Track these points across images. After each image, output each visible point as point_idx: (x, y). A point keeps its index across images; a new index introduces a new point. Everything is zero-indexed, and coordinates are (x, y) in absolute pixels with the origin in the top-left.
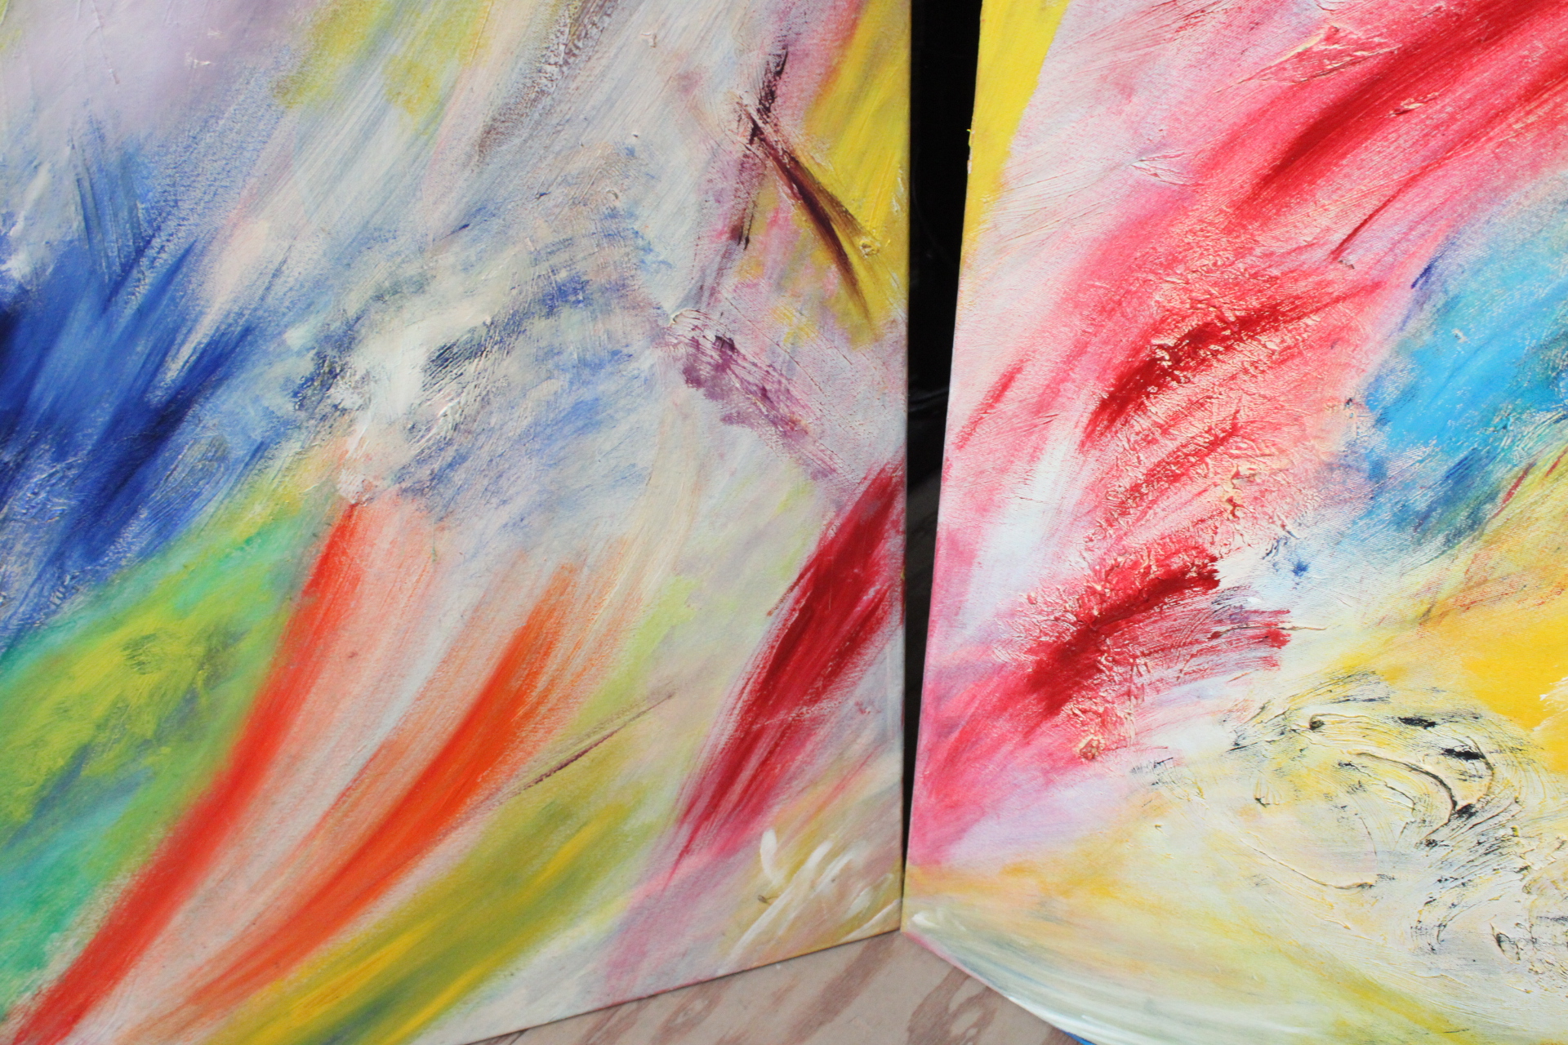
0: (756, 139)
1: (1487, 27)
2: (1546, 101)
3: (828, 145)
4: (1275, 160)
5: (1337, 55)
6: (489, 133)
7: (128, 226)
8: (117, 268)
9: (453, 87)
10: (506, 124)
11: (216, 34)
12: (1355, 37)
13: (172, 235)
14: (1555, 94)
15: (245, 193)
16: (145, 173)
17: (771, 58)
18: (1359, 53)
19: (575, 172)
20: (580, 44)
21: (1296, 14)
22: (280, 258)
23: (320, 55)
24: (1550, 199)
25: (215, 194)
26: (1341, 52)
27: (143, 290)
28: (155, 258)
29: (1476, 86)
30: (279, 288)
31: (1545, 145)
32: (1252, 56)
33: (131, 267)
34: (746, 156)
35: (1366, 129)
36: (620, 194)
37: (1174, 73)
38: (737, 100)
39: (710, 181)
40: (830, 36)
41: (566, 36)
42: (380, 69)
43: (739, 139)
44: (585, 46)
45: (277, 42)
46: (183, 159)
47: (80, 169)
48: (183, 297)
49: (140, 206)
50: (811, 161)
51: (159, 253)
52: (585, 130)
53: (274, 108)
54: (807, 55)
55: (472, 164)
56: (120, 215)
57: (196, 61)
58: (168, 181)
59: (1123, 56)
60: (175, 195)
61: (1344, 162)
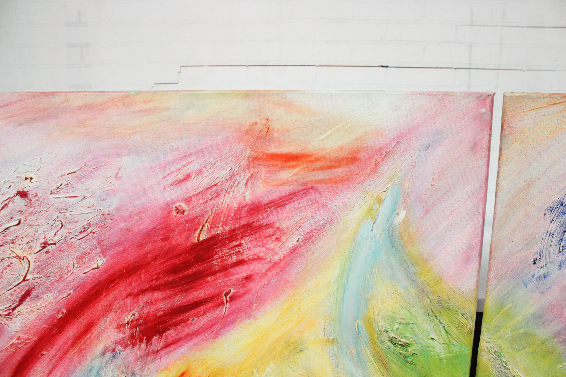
1: (57, 330)
2: (77, 346)
4: (12, 374)
5: (21, 343)
12: (25, 337)
14: (79, 344)
18: (27, 342)
21: (8, 334)
24: (86, 370)
26: (22, 342)
29: (59, 345)
31: (80, 357)
35: (34, 361)
61: (31, 371)
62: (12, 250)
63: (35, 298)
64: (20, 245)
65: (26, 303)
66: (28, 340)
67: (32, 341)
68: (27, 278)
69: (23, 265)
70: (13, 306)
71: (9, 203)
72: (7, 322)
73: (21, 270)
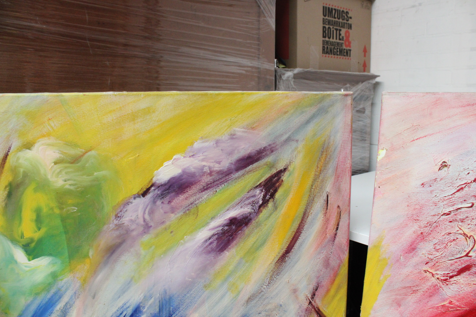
0: (310, 304)
3: (327, 306)
5: (451, 308)
6: (249, 299)
7: (168, 312)
9: (242, 289)
10: (253, 297)
11: (193, 274)
12: (457, 304)
13: (177, 314)
15: (194, 307)
16: (174, 301)
17: (314, 287)
19: (267, 309)
20: (272, 281)
21: (441, 296)
23: (214, 280)
25: (188, 307)
26: (453, 307)
32: (430, 303)
34: (307, 308)
36: (277, 314)
37: (411, 303)
38: (306, 295)
39: (299, 313)
40: (328, 282)
41: (268, 280)
42: (227, 284)
43: (306, 304)
45: (206, 277)
46: (182, 299)
47: (160, 299)
49: (171, 308)
50: (323, 310)
52: (271, 300)
53: (203, 290)
54: (323, 286)
55: (245, 305)
56: (167, 309)
57: (188, 279)
58: (178, 303)
59: (398, 297)
60: (179, 306)
62: (460, 228)
63: (474, 274)
64: (469, 224)
65: (464, 275)
66: (459, 307)
67: (463, 310)
68: (469, 255)
69: (468, 242)
70: (451, 274)
71: (465, 187)
72: (443, 286)
73: (465, 246)
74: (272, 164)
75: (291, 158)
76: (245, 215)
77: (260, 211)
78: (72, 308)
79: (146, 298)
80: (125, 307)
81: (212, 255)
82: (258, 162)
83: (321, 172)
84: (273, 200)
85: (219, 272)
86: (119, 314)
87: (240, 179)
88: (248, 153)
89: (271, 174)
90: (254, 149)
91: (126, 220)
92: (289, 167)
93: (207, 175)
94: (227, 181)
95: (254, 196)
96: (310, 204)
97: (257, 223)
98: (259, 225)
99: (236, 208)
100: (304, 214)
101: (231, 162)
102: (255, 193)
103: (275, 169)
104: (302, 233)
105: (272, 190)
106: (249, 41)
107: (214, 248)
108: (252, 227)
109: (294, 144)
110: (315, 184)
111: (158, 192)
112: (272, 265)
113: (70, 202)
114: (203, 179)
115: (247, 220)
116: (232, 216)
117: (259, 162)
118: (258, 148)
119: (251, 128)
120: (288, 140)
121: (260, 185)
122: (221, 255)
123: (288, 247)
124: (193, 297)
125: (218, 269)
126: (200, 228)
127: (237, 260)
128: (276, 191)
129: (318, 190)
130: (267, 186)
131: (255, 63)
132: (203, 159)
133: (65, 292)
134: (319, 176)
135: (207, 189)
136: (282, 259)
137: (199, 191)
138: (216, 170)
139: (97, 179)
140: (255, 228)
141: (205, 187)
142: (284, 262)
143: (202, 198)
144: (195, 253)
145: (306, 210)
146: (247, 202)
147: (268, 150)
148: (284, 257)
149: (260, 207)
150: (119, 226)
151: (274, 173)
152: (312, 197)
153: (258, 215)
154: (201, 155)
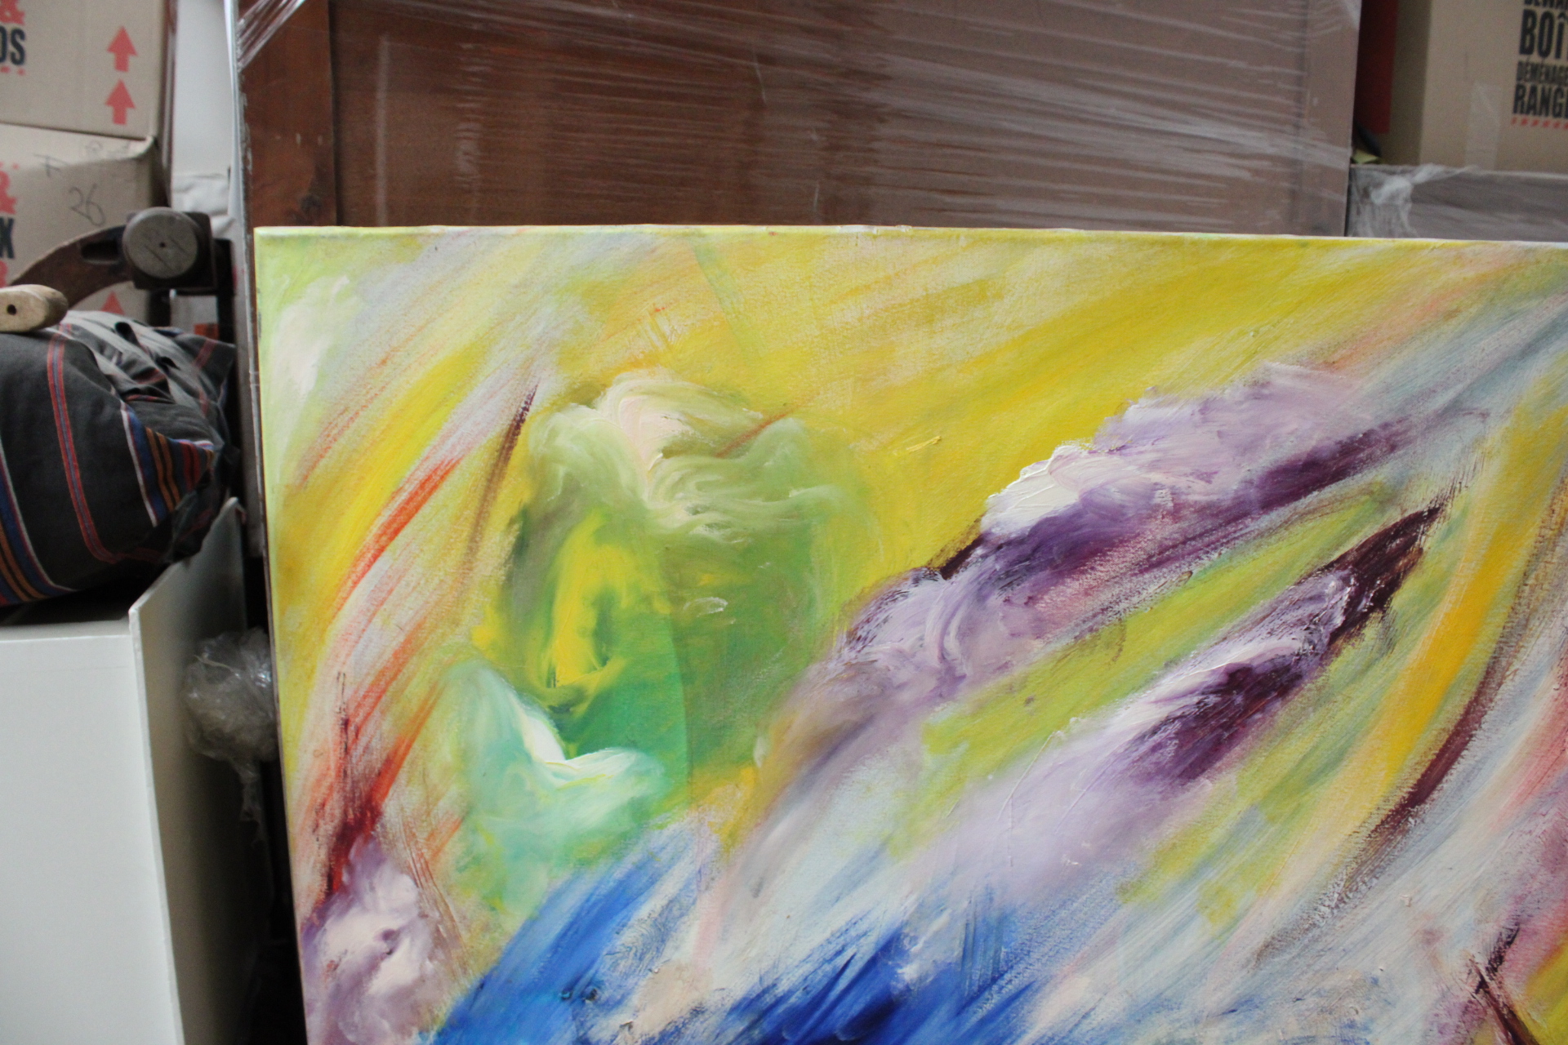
0: (1481, 990)
3: (1544, 1007)
6: (1267, 947)
7: (991, 961)
8: (975, 988)
9: (1247, 910)
10: (1282, 943)
11: (1088, 845)
13: (1019, 974)
15: (1079, 955)
16: (1013, 928)
17: (1503, 931)
19: (1327, 988)
20: (1351, 895)
22: (1091, 1005)
23: (1156, 872)
25: (1057, 952)
27: (989, 1006)
28: (1003, 987)
30: (1085, 1026)
33: (985, 989)
34: (1470, 1002)
36: (1360, 1011)
38: (1470, 958)
39: (1437, 1015)
40: (1557, 922)
41: (1341, 888)
42: (1197, 888)
43: (1467, 987)
44: (1354, 897)
45: (1128, 858)
46: (1042, 924)
47: (970, 917)
48: (1014, 1017)
49: (1003, 949)
50: (1527, 1017)
51: (1007, 984)
52: (1342, 958)
53: (1114, 902)
54: (1535, 934)
55: (1249, 967)
56: (988, 952)
57: (1069, 861)
58: (1027, 937)
60: (1030, 947)
74: (1390, 491)
75: (1458, 473)
76: (1281, 660)
77: (1335, 649)
78: (685, 919)
79: (924, 912)
80: (853, 933)
81: (1157, 787)
82: (1341, 483)
83: (1564, 531)
84: (1381, 615)
85: (1174, 845)
86: (832, 952)
87: (1274, 537)
88: (1309, 449)
89: (1383, 525)
90: (1329, 438)
91: (881, 650)
92: (1446, 505)
93: (1163, 517)
94: (1228, 542)
95: (1318, 598)
96: (1513, 639)
97: (1319, 689)
98: (1324, 698)
99: (1254, 632)
100: (1488, 673)
101: (1248, 478)
102: (1322, 587)
103: (1399, 510)
104: (1473, 739)
105: (1382, 580)
106: (1267, 69)
107: (1166, 764)
108: (1301, 703)
109: (1470, 428)
110: (1535, 570)
111: (995, 564)
112: (1357, 840)
113: (705, 579)
114: (1150, 530)
115: (1285, 678)
116: (1237, 661)
117: (1343, 481)
118: (1343, 434)
119: (1325, 362)
120: (1454, 411)
121: (1340, 563)
122: (1188, 791)
123: (1419, 781)
124: (1081, 921)
125: (1171, 836)
126: (1126, 695)
127: (1238, 809)
128: (1393, 585)
129: (1546, 592)
130: (1366, 566)
131: (1284, 146)
132: (1153, 462)
133: (670, 867)
134: (1554, 543)
135: (1159, 564)
136: (1395, 822)
137: (1134, 569)
138: (1196, 502)
139: (796, 511)
140: (1311, 709)
141: (1153, 556)
142: (1400, 832)
143: (1139, 593)
144: (1101, 775)
145: (1495, 659)
146: (1291, 617)
147: (1380, 441)
148: (1401, 815)
149: (1335, 635)
150: (858, 670)
151: (1393, 523)
152: (1521, 616)
153: (1326, 664)
154: (1148, 447)
